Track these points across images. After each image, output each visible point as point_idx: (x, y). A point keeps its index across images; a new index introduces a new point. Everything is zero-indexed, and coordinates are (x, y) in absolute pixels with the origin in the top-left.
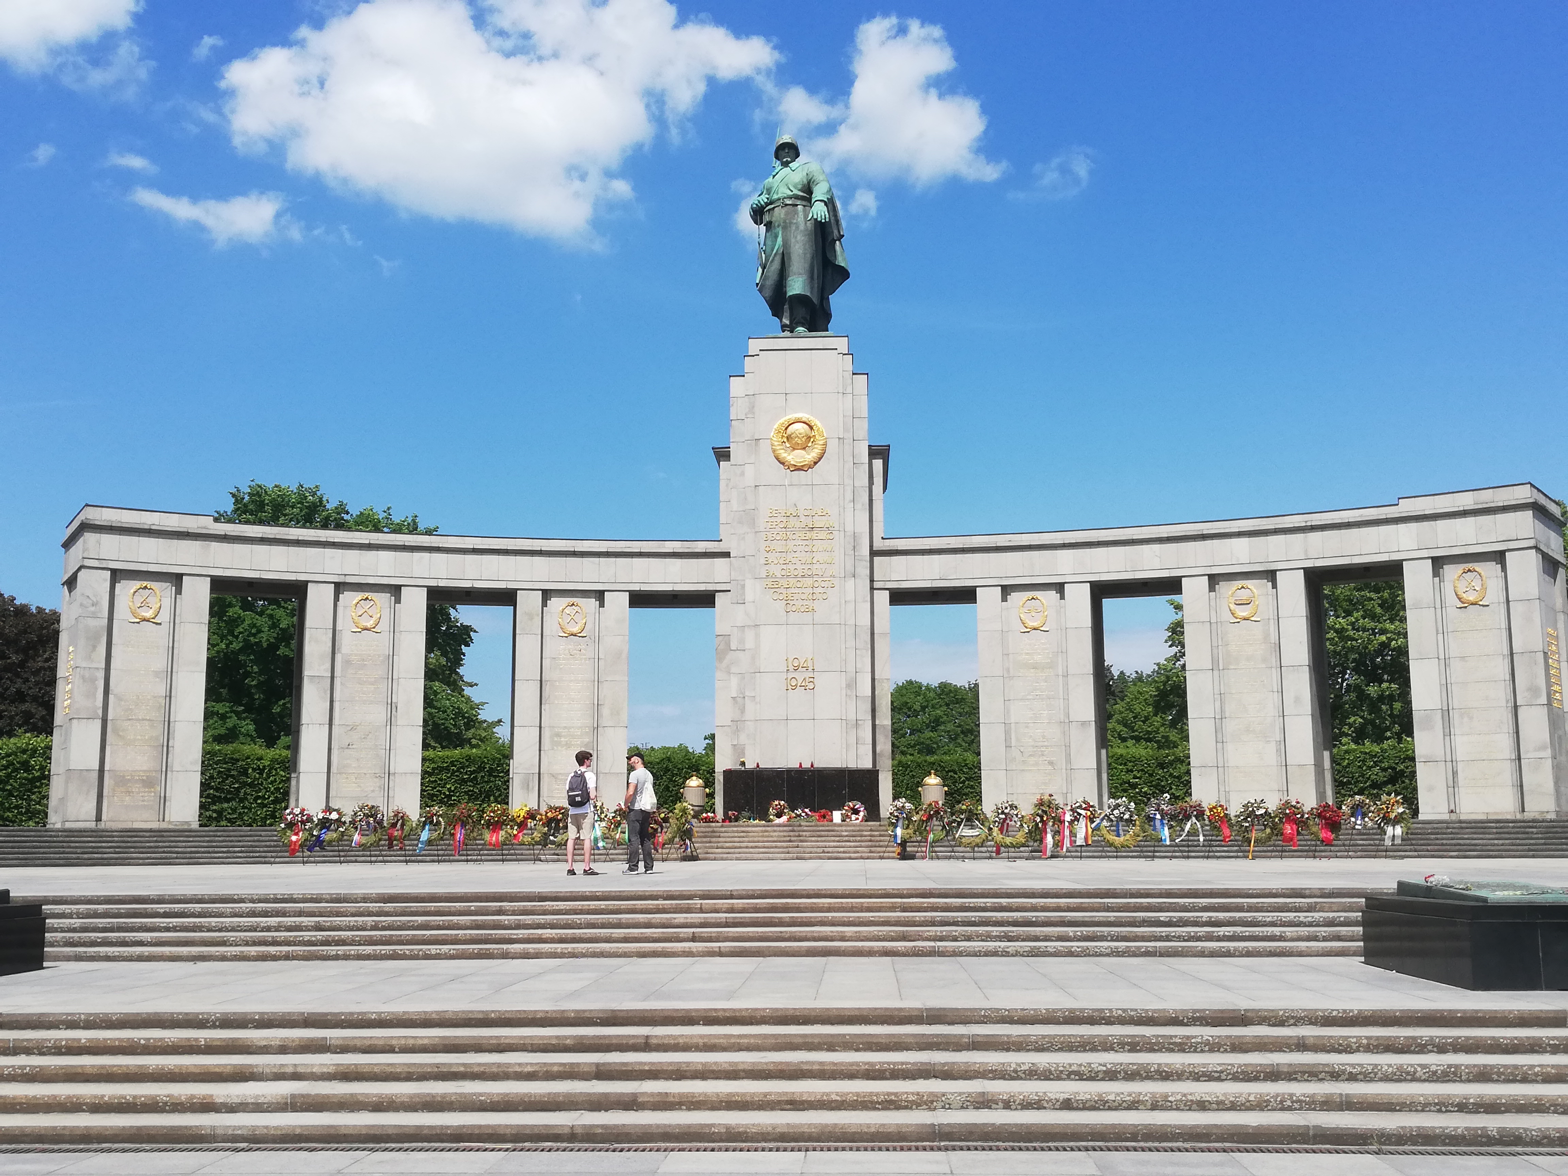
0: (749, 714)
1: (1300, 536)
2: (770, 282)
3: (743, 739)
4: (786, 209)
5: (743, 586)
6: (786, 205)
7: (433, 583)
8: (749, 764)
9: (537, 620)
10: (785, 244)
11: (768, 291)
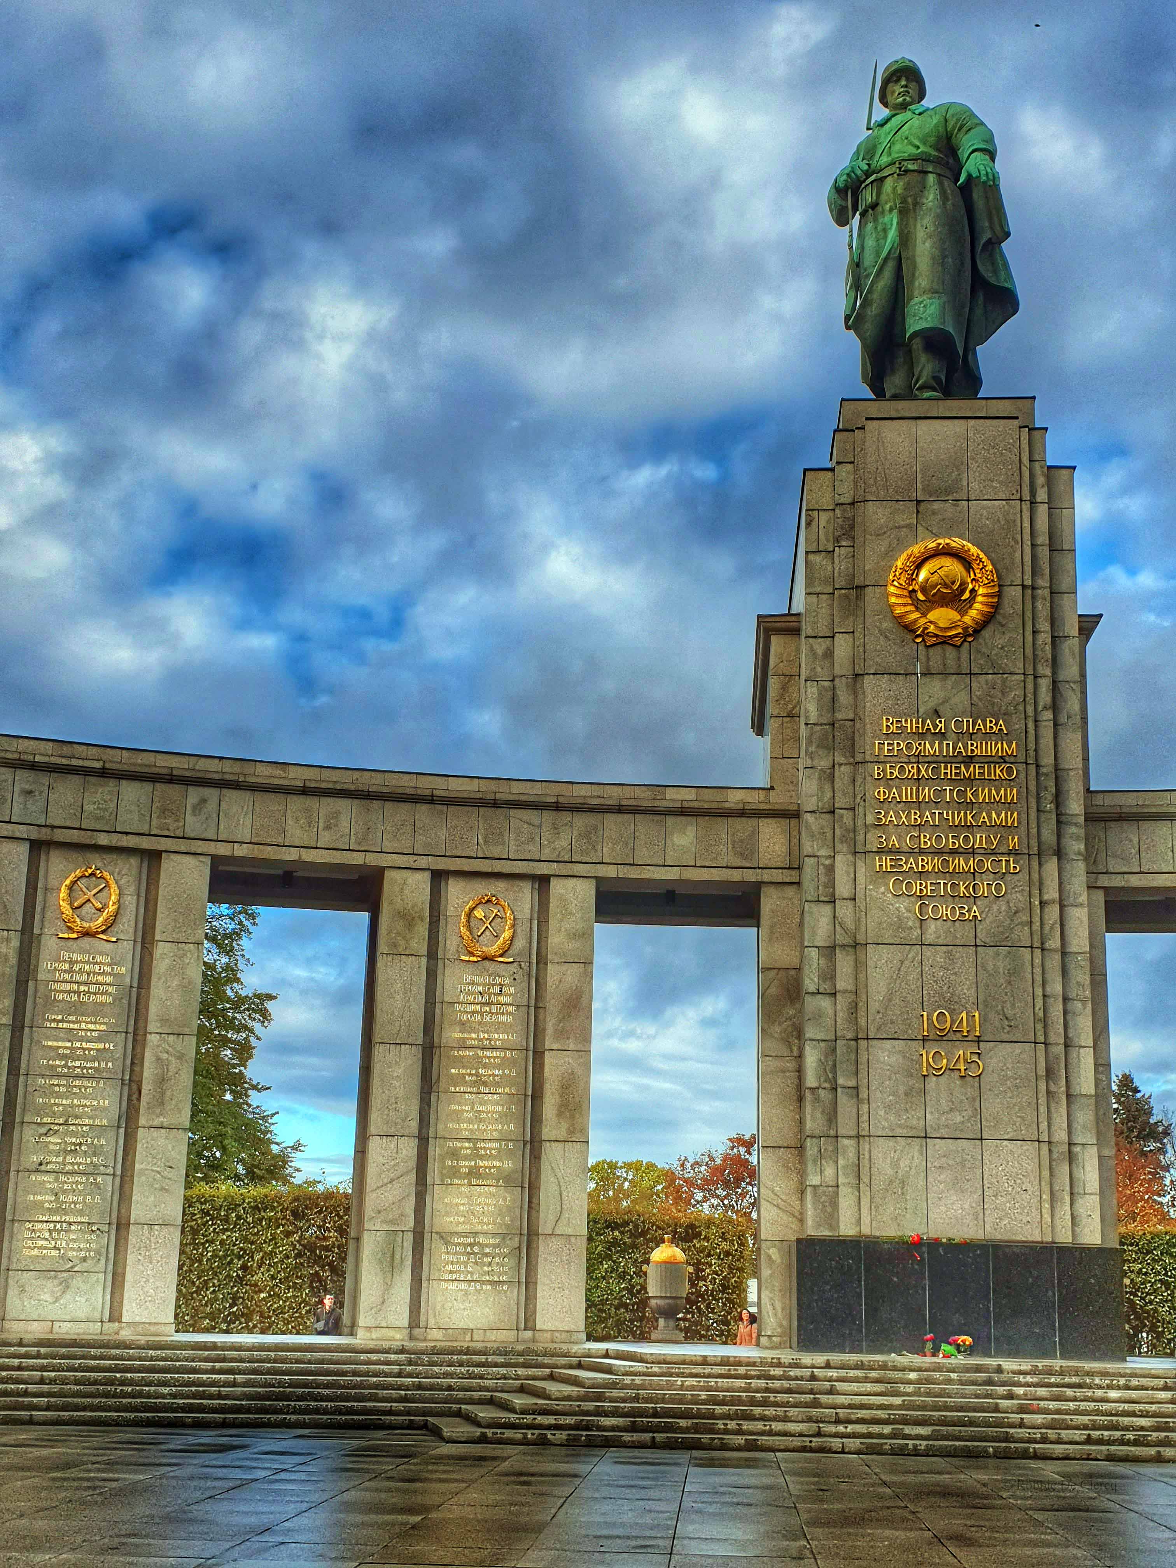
0: (846, 1126)
2: (873, 310)
4: (907, 178)
5: (831, 869)
6: (907, 171)
7: (223, 850)
8: (847, 1229)
9: (422, 929)
10: (905, 239)
11: (869, 327)
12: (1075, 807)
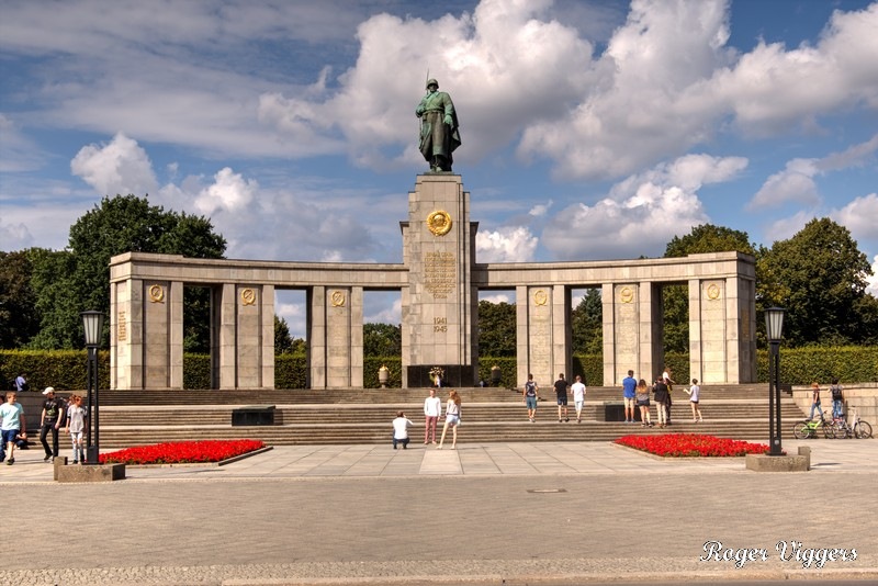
2: (425, 148)
3: (415, 352)
4: (433, 114)
5: (414, 285)
7: (277, 282)
8: (418, 364)
9: (323, 300)
10: (433, 130)
11: (425, 152)
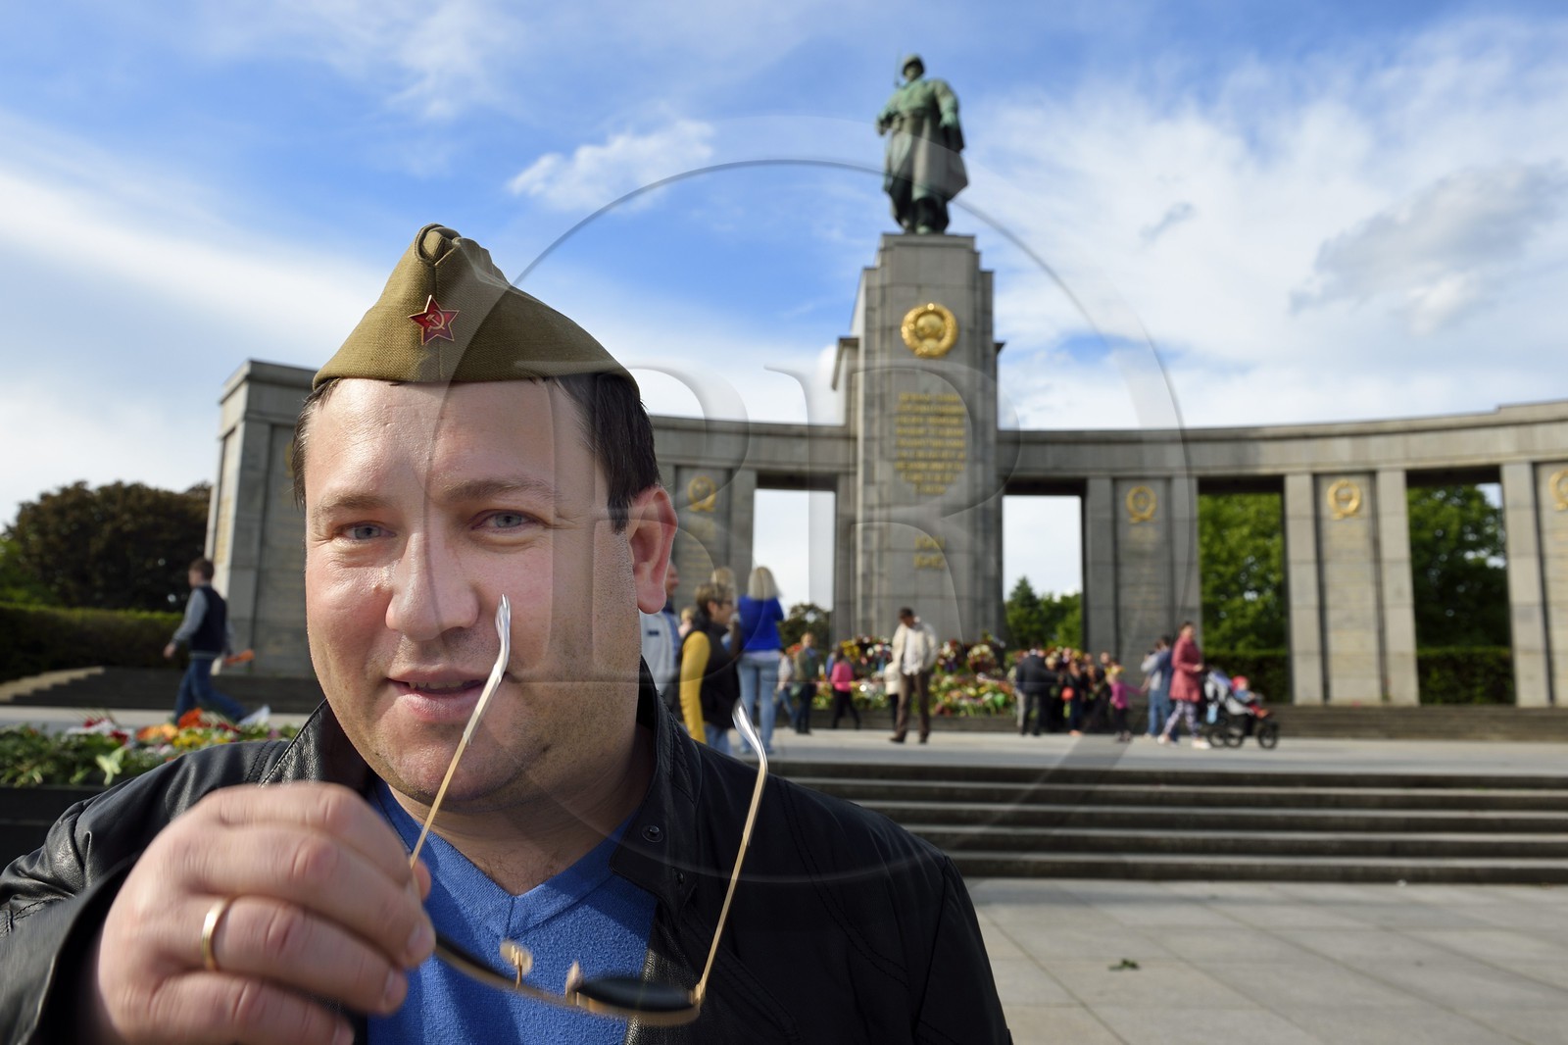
0: (878, 590)
1: (1399, 440)
2: (899, 186)
3: (872, 615)
5: (874, 467)
12: (991, 438)
